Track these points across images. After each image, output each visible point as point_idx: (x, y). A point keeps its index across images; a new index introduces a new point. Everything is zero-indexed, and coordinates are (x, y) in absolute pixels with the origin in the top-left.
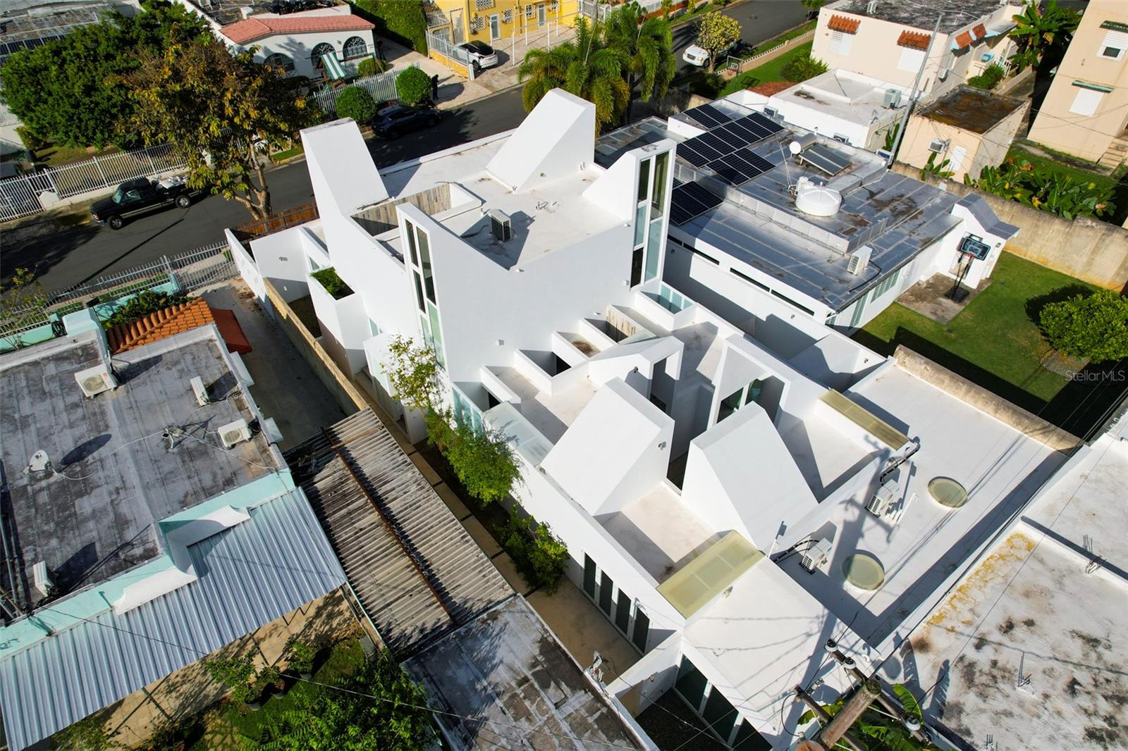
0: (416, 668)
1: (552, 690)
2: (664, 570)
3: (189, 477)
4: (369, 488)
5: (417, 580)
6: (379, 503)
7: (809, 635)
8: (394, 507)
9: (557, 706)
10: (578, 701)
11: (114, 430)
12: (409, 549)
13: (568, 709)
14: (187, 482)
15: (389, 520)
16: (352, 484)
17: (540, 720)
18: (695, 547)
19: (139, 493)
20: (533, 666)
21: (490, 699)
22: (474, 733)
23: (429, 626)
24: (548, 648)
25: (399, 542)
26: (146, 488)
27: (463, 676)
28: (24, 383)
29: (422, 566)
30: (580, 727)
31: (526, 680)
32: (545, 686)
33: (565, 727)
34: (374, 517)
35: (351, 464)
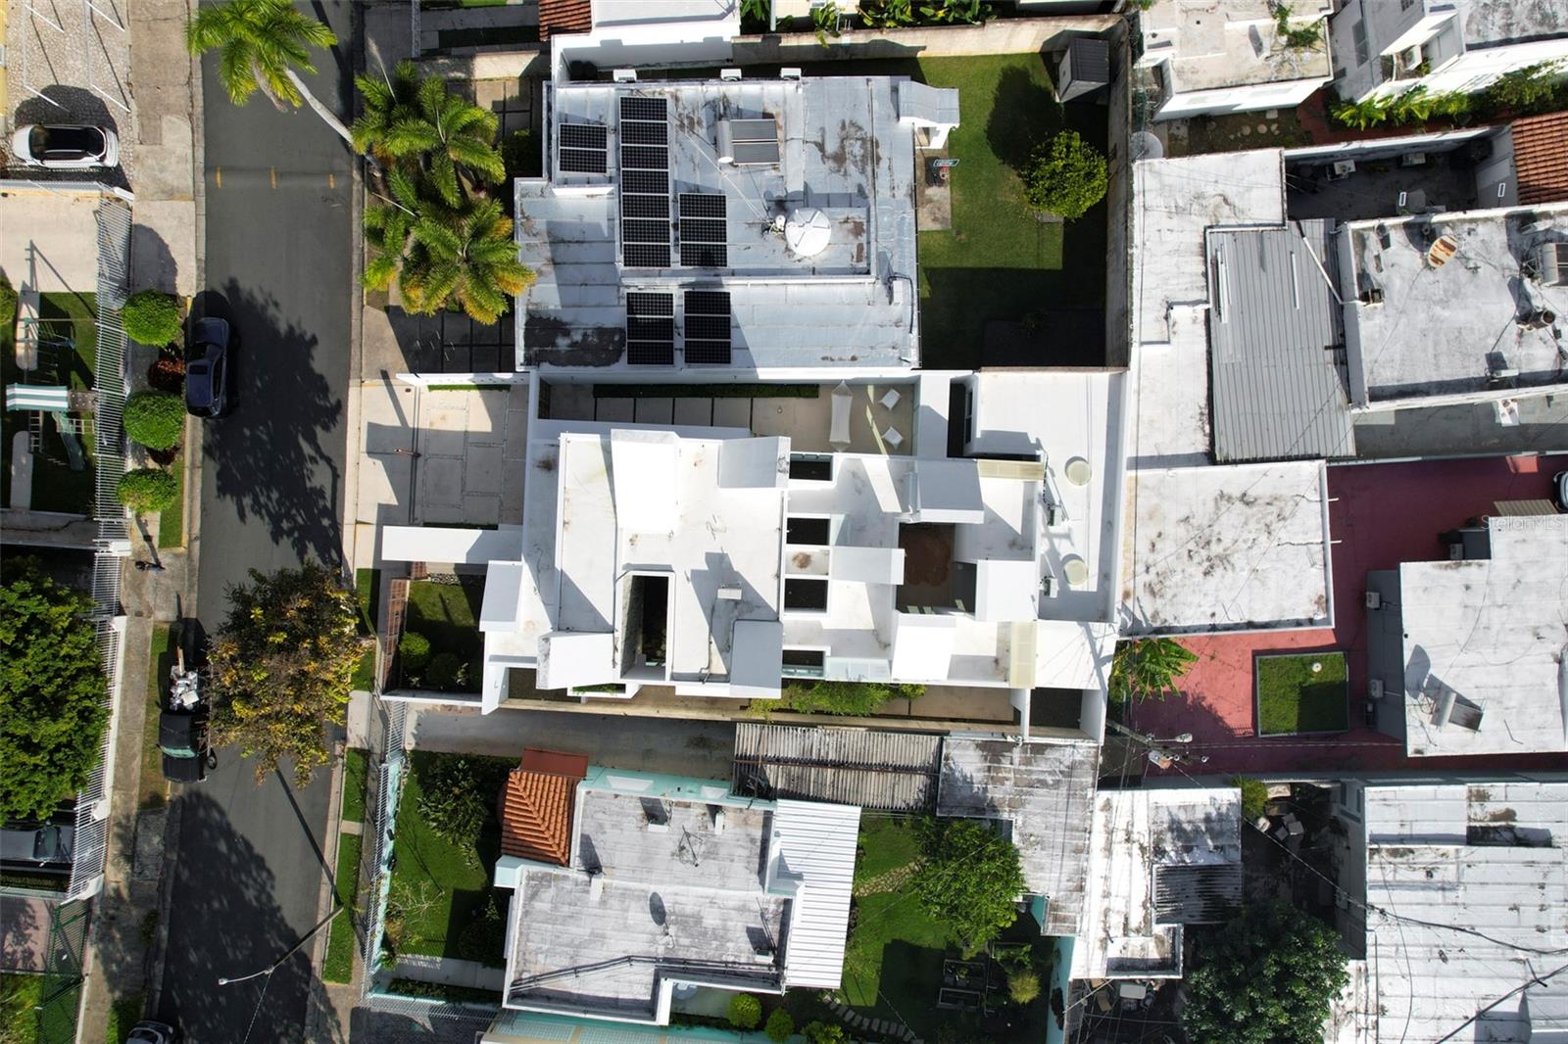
0: (944, 810)
1: (1003, 761)
2: (994, 664)
3: (732, 861)
4: (805, 763)
5: (890, 776)
6: (822, 764)
7: (1083, 644)
8: (832, 756)
9: (1011, 764)
10: (1017, 754)
11: (652, 888)
12: (869, 768)
13: (1017, 760)
14: (735, 864)
15: (838, 765)
16: (795, 770)
17: (1012, 775)
18: (995, 636)
19: (723, 892)
20: (986, 759)
21: (985, 790)
22: (994, 806)
23: (921, 787)
24: (983, 746)
25: (859, 770)
26: (723, 887)
27: (965, 793)
28: (550, 926)
29: (883, 768)
30: (1027, 762)
31: (989, 767)
32: (999, 762)
33: (1023, 768)
34: (830, 772)
35: (777, 761)
